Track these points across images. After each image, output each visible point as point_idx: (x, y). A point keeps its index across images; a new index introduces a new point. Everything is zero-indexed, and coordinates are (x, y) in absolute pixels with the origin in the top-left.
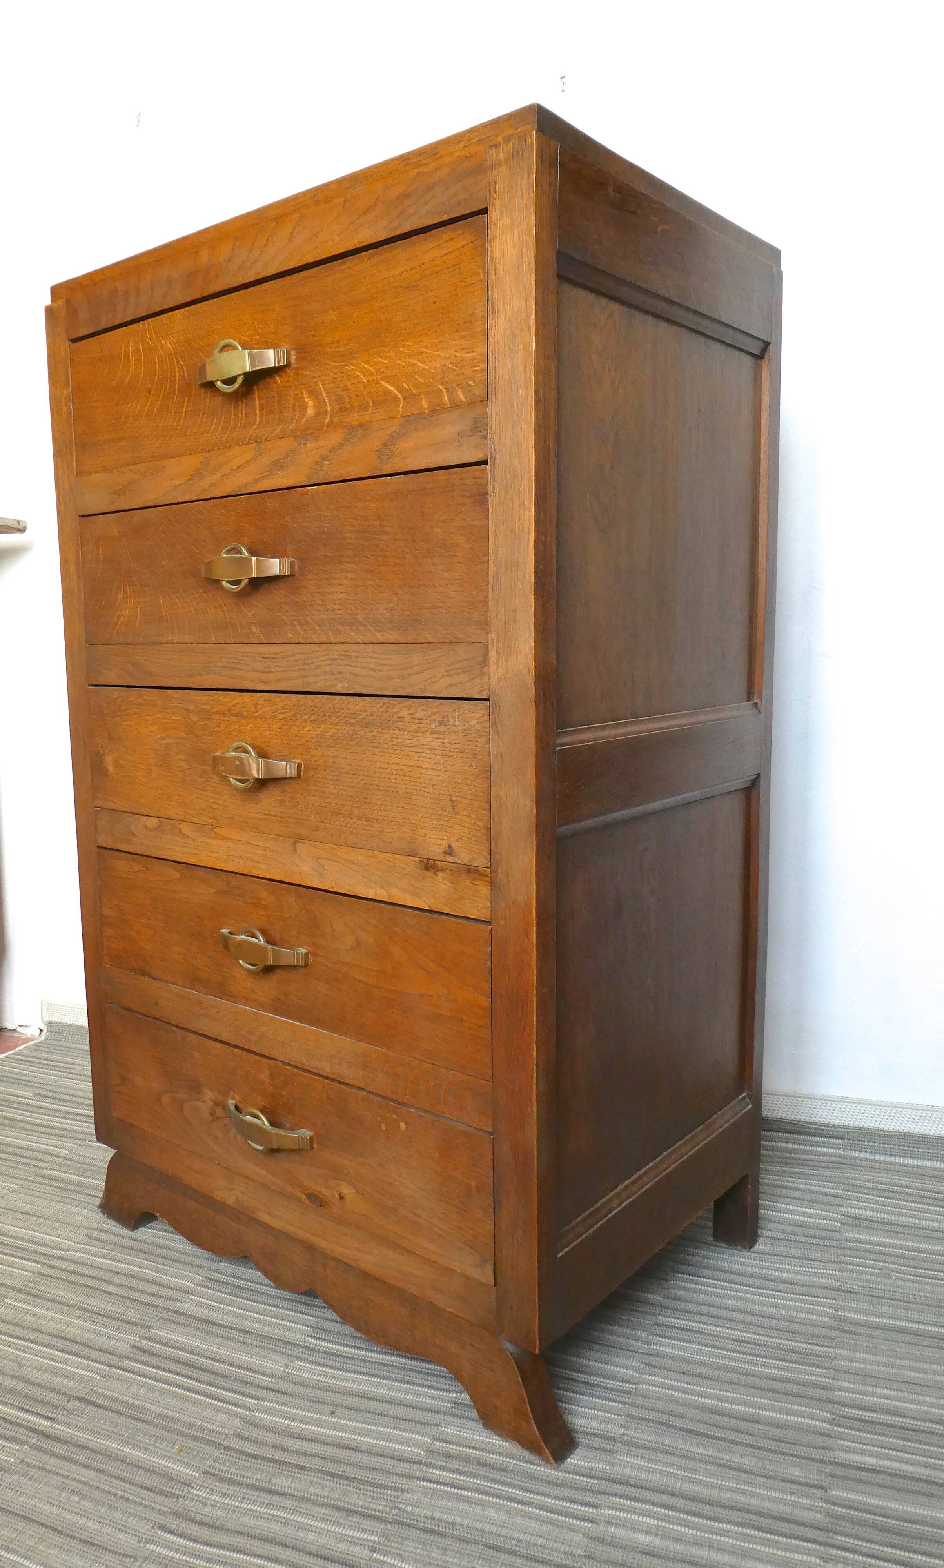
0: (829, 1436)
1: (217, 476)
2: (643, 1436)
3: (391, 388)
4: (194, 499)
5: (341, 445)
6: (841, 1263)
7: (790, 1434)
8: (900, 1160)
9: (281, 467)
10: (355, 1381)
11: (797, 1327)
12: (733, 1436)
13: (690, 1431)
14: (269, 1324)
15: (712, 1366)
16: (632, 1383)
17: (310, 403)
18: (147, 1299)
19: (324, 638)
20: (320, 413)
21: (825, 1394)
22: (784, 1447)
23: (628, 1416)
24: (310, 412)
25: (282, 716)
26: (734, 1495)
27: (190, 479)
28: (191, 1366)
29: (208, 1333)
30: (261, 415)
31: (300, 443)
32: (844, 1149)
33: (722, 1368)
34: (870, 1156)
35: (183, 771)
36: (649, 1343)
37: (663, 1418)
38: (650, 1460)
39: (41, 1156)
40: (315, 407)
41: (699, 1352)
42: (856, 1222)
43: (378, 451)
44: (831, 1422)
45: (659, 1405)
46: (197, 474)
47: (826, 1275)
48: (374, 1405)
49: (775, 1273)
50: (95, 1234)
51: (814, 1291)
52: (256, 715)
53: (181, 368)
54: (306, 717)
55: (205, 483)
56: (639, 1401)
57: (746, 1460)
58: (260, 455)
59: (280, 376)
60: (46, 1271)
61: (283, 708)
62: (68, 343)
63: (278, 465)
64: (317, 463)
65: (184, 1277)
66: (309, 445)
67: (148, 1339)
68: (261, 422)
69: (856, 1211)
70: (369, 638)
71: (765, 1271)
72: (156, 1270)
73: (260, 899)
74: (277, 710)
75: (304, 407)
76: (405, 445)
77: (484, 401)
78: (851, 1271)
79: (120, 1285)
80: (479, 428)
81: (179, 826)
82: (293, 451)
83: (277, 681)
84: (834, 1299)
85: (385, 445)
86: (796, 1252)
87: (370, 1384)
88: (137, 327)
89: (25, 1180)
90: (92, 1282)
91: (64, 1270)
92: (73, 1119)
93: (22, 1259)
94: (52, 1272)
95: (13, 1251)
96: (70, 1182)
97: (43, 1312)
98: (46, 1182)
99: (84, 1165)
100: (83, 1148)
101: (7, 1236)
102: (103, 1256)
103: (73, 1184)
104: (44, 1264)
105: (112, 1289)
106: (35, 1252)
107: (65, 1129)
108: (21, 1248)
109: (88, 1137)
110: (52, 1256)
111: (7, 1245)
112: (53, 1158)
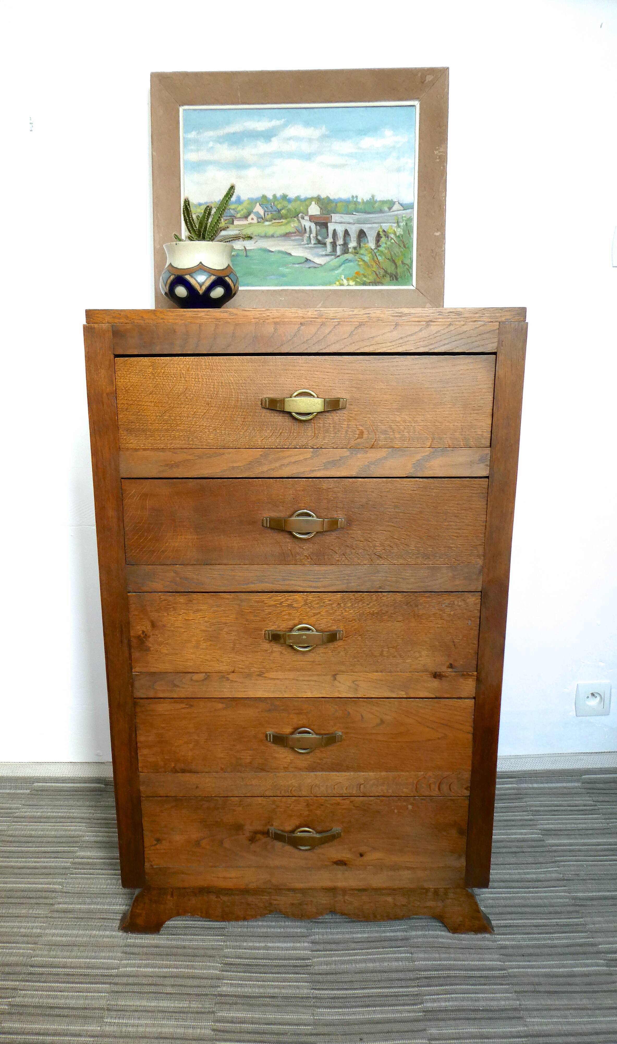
0: (611, 974)
2: (530, 1002)
6: (556, 862)
7: (592, 979)
8: (546, 785)
10: (359, 1013)
11: (558, 909)
12: (569, 988)
13: (549, 992)
14: (284, 987)
15: (533, 947)
16: (505, 970)
18: (196, 991)
21: (595, 949)
22: (596, 988)
23: (516, 992)
26: (593, 1026)
28: (259, 1033)
29: (252, 1005)
32: (517, 783)
33: (539, 947)
34: (530, 786)
36: (495, 941)
37: (531, 988)
38: (543, 1017)
39: (44, 894)
41: (524, 939)
42: (548, 832)
44: (607, 966)
45: (525, 980)
47: (552, 872)
48: (379, 1027)
49: (528, 876)
50: (128, 949)
51: (552, 883)
56: (515, 980)
57: (585, 1001)
60: (116, 988)
65: (209, 968)
67: (219, 1021)
69: (545, 826)
71: (523, 876)
72: (187, 967)
78: (564, 866)
79: (173, 986)
84: (565, 887)
86: (531, 860)
87: (369, 1013)
89: (47, 917)
90: (153, 989)
91: (128, 984)
92: (45, 857)
93: (92, 983)
94: (120, 988)
95: (82, 979)
96: (80, 911)
97: (137, 1022)
98: (62, 915)
99: (79, 894)
100: (70, 881)
101: (67, 967)
102: (146, 966)
103: (84, 912)
104: (110, 983)
105: (169, 990)
106: (97, 975)
107: (45, 868)
108: (85, 975)
109: (67, 871)
110: (111, 976)
111: (73, 975)
112: (54, 894)
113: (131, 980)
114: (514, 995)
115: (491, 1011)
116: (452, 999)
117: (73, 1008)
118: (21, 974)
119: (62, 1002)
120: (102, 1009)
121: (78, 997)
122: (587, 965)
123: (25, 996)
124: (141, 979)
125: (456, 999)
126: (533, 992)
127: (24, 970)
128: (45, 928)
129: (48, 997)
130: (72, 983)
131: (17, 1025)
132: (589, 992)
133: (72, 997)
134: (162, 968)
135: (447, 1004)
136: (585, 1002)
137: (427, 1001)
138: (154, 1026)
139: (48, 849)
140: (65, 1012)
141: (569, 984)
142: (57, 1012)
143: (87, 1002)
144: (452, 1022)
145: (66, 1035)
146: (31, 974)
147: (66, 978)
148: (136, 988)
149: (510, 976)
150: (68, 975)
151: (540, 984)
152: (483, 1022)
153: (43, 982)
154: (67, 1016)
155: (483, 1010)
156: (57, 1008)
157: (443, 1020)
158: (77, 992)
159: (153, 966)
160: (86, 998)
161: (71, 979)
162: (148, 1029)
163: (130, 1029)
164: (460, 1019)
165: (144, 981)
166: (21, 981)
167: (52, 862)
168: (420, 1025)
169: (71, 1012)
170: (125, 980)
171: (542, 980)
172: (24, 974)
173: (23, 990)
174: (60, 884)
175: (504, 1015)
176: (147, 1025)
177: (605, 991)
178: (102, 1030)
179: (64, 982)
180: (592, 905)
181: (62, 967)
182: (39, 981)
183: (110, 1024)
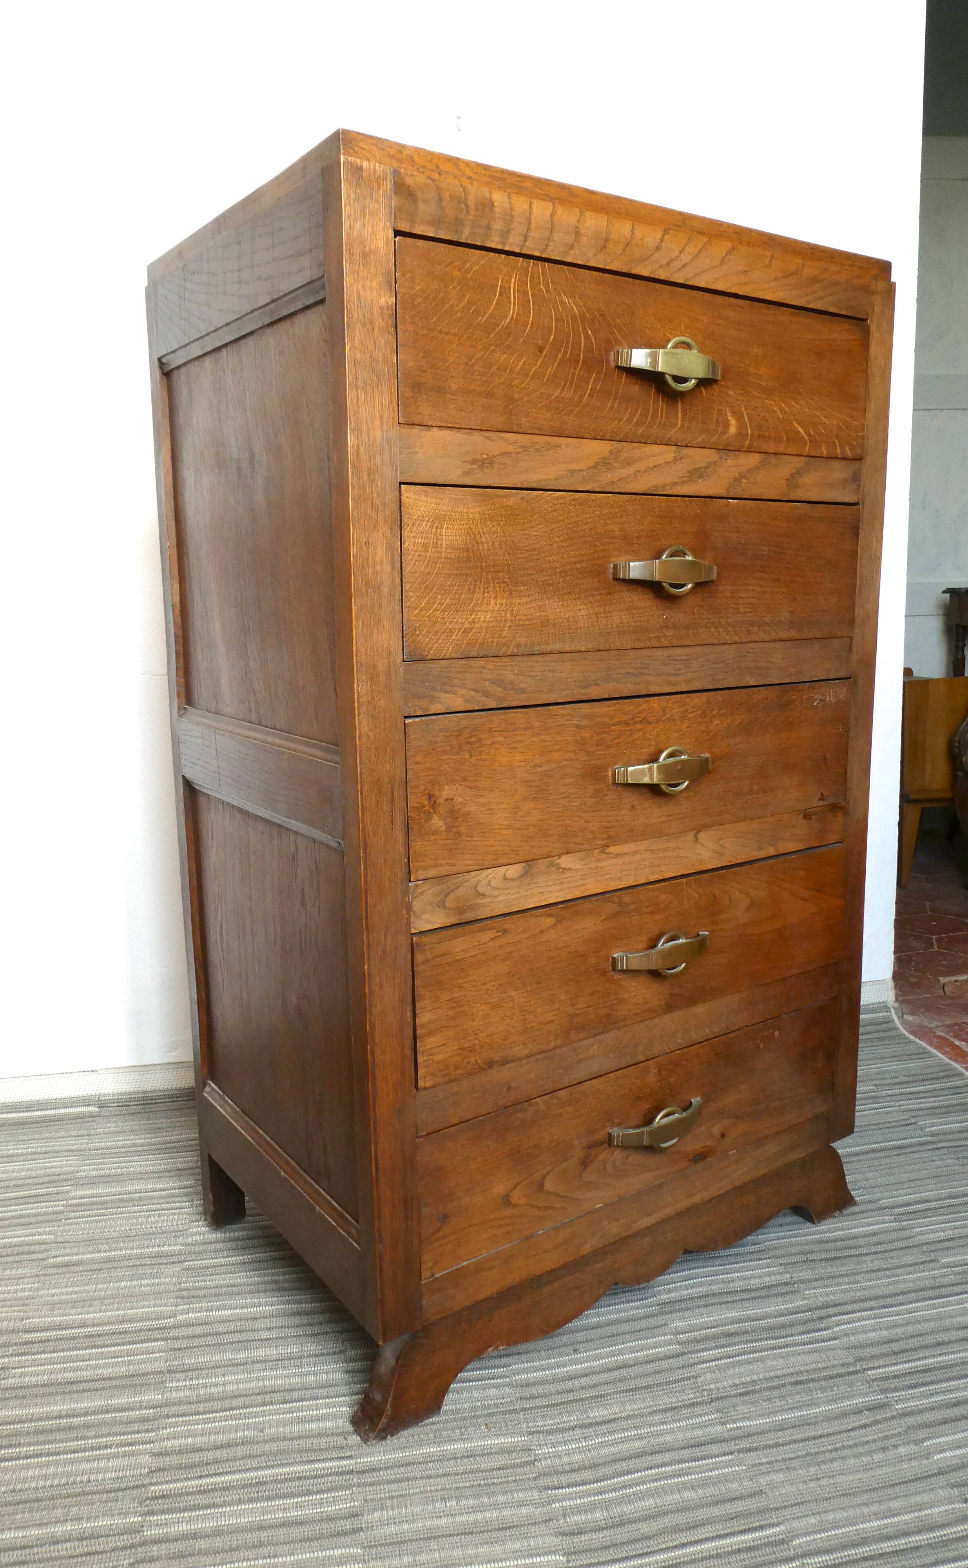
1: (630, 470)
2: (803, 1274)
3: (801, 430)
4: (598, 490)
5: (757, 468)
9: (701, 476)
17: (733, 422)
19: (736, 639)
20: (742, 434)
24: (732, 430)
25: (691, 716)
27: (595, 467)
30: (683, 420)
31: (721, 458)
35: (568, 797)
40: (738, 428)
43: (787, 480)
46: (604, 463)
52: (664, 718)
53: (587, 337)
54: (715, 712)
55: (610, 476)
58: (681, 459)
59: (706, 388)
61: (693, 707)
62: (391, 234)
63: (697, 473)
64: (736, 479)
66: (729, 461)
68: (683, 426)
70: (774, 636)
73: (658, 904)
74: (686, 710)
75: (727, 425)
76: (807, 479)
77: (859, 459)
80: (856, 478)
81: (558, 861)
82: (715, 463)
83: (687, 682)
85: (792, 476)
88: (525, 265)
89: (37, 1276)
90: (238, 1337)
91: (194, 1337)
92: (18, 1205)
93: (133, 1343)
94: (184, 1343)
95: (116, 1339)
96: (93, 1261)
97: (221, 1380)
98: (64, 1270)
99: (88, 1242)
100: (67, 1227)
101: (88, 1326)
102: (219, 1309)
103: (98, 1263)
104: (166, 1339)
105: (265, 1335)
106: (141, 1331)
107: (21, 1217)
108: (120, 1333)
109: (60, 1216)
110: (165, 1328)
111: (100, 1335)
112: (43, 1247)
113: (199, 1330)
114: (781, 1269)
115: (753, 1290)
116: (696, 1285)
117: (109, 1379)
118: (10, 1345)
119: (89, 1374)
120: (162, 1372)
121: (117, 1364)
122: (869, 1225)
123: (22, 1375)
124: (215, 1326)
125: (701, 1284)
126: (805, 1262)
127: (14, 1338)
128: (38, 1290)
129: (65, 1370)
130: (104, 1346)
131: (17, 1412)
132: (881, 1252)
133: (106, 1366)
134: (247, 1307)
135: (690, 1291)
136: (878, 1264)
137: (660, 1293)
138: (250, 1380)
139: (21, 1194)
140: (98, 1385)
141: (850, 1248)
142: (82, 1386)
143: (131, 1367)
144: (702, 1310)
145: (107, 1412)
146: (27, 1343)
147: (90, 1342)
148: (210, 1340)
149: (770, 1249)
150: (92, 1336)
151: (812, 1252)
152: (746, 1304)
153: (51, 1352)
154: (103, 1389)
155: (742, 1291)
156: (81, 1382)
157: (688, 1309)
158: (112, 1358)
159: (230, 1308)
160: (130, 1363)
161: (99, 1341)
162: (241, 1386)
163: (213, 1390)
164: (712, 1305)
165: (222, 1328)
166: (12, 1355)
167: (30, 1209)
168: (659, 1320)
169: (108, 1384)
170: (189, 1331)
171: (813, 1247)
172: (16, 1344)
173: (18, 1368)
174: (50, 1233)
175: (774, 1291)
176: (238, 1382)
177: (901, 1249)
178: (165, 1398)
179: (86, 1348)
180: (859, 1161)
181: (78, 1327)
182: (44, 1352)
183: (177, 1389)
